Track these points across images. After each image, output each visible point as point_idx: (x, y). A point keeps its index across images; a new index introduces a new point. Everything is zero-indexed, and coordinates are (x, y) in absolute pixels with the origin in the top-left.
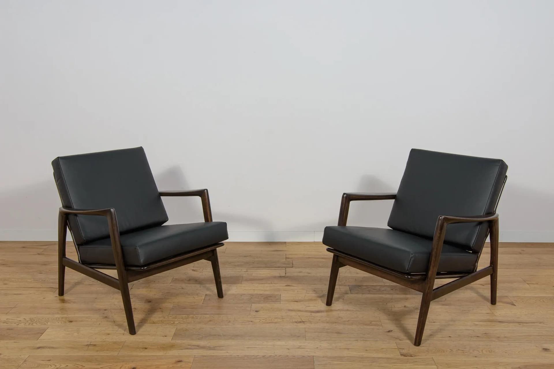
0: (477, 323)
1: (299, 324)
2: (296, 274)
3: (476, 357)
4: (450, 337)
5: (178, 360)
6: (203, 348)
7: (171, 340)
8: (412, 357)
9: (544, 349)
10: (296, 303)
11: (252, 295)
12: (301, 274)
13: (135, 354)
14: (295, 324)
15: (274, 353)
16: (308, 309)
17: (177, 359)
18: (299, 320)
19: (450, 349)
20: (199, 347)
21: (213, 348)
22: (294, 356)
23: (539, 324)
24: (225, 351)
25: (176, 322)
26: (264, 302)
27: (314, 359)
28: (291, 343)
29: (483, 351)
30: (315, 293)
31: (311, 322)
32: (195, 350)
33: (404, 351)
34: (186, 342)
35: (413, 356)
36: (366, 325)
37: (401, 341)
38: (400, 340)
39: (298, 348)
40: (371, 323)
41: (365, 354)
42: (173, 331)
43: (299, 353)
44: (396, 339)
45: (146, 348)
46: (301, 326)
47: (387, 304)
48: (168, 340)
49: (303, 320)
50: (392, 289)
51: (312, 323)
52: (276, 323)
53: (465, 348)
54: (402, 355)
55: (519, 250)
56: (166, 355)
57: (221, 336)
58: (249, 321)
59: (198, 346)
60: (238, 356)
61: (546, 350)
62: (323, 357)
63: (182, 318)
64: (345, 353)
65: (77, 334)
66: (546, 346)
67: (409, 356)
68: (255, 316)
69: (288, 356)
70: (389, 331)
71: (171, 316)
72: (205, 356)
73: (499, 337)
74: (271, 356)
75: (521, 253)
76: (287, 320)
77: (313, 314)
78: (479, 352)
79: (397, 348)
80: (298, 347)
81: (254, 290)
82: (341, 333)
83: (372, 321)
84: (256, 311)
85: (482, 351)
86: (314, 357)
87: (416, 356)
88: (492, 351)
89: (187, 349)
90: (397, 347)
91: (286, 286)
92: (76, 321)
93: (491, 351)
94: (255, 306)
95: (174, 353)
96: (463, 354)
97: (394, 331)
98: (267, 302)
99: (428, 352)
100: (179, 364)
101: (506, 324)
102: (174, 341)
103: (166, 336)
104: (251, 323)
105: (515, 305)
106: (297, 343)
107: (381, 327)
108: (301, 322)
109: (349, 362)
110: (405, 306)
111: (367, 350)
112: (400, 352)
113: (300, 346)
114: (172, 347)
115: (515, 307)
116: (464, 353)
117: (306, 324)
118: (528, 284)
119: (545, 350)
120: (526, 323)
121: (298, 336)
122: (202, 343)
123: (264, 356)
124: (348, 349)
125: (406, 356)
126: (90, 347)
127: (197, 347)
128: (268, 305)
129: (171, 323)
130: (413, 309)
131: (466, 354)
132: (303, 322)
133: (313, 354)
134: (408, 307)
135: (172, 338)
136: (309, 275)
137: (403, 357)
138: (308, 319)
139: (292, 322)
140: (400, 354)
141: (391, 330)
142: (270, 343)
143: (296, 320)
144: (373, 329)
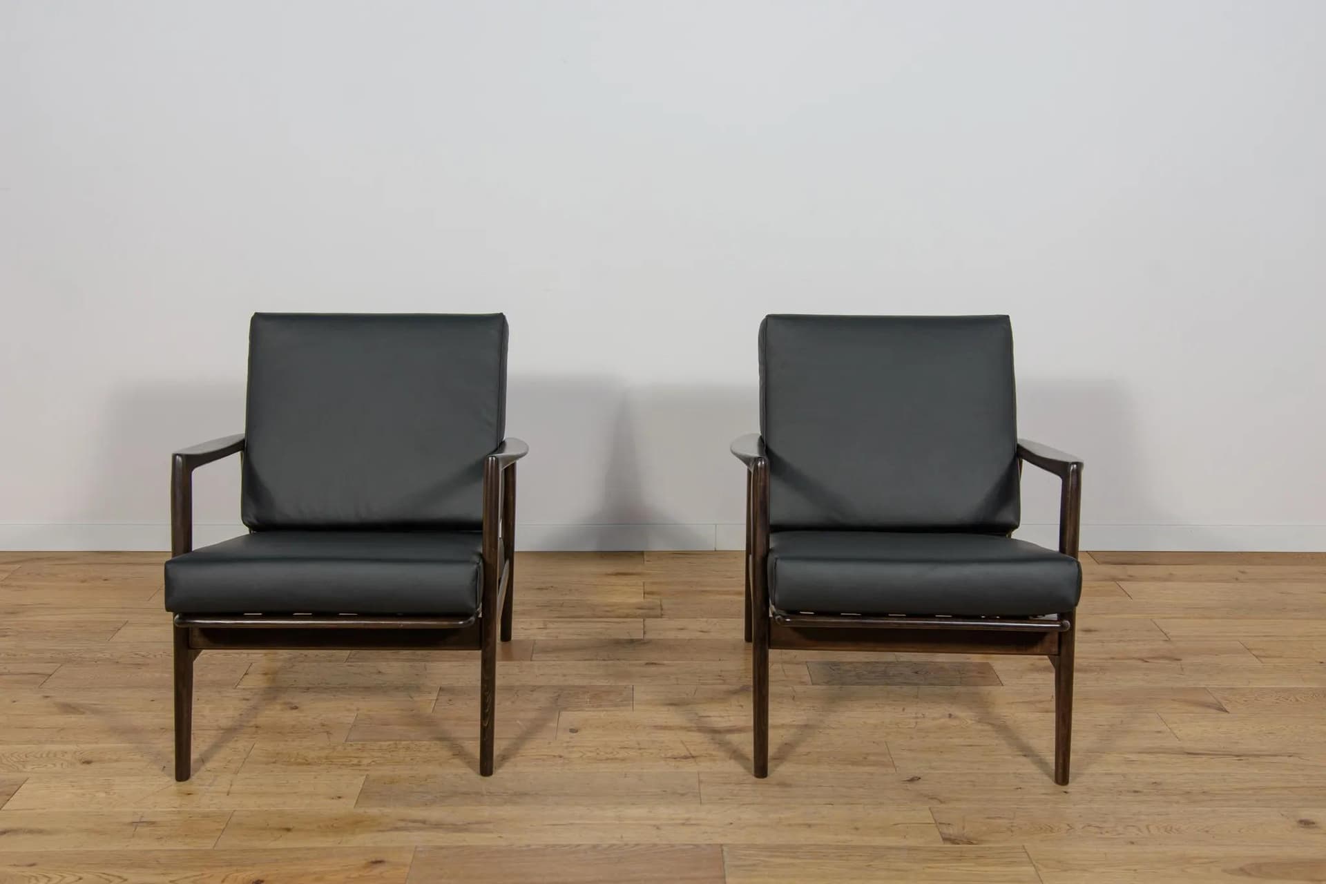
0: (1133, 757)
1: (683, 764)
2: (671, 635)
3: (1132, 843)
4: (1066, 792)
5: (374, 860)
6: (438, 826)
7: (355, 807)
8: (972, 843)
9: (1301, 821)
10: (672, 708)
11: (562, 688)
12: (683, 635)
13: (257, 844)
14: (673, 763)
15: (622, 837)
16: (707, 723)
17: (373, 857)
18: (684, 753)
19: (1068, 825)
20: (424, 824)
21: (464, 828)
22: (672, 846)
23: (1286, 759)
24: (493, 835)
25: (365, 762)
26: (590, 707)
27: (725, 854)
28: (664, 812)
29: (1151, 828)
30: (721, 681)
31: (710, 758)
32: (416, 833)
33: (951, 831)
34: (394, 811)
35: (975, 842)
36: (854, 763)
37: (942, 806)
38: (941, 802)
39: (683, 824)
40: (865, 758)
41: (855, 840)
42: (359, 782)
43: (683, 837)
44: (932, 799)
45: (288, 830)
46: (689, 768)
47: (904, 710)
48: (346, 807)
49: (694, 753)
50: (916, 673)
51: (714, 760)
52: (623, 760)
53: (1104, 822)
54: (945, 840)
55: (1233, 570)
56: (340, 845)
57: (482, 795)
58: (555, 756)
59: (424, 822)
60: (528, 846)
61: (1306, 824)
62: (749, 847)
63: (381, 749)
64: (803, 837)
65: (103, 795)
66: (1305, 814)
67: (964, 843)
68: (568, 742)
69: (655, 845)
70: (912, 780)
71: (351, 745)
72: (442, 848)
73: (1188, 793)
74: (612, 846)
75: (1237, 579)
76: (652, 754)
77: (717, 737)
78: (1140, 830)
79: (934, 822)
80: (681, 822)
81: (565, 675)
82: (789, 786)
83: (868, 754)
84: (572, 731)
85: (1147, 827)
86: (725, 849)
87: (982, 842)
88: (1171, 828)
89: (397, 829)
90: (935, 820)
91: (647, 664)
92: (101, 761)
93: (1169, 828)
94: (568, 717)
95: (364, 840)
96: (1100, 836)
97: (926, 780)
98: (600, 706)
99: (1012, 831)
100: (378, 870)
101: (1205, 758)
102: (361, 811)
103: (340, 797)
104: (560, 761)
105: (1227, 711)
106: (680, 812)
107: (891, 770)
108: (686, 758)
109: (814, 859)
110: (950, 716)
111: (857, 829)
112: (940, 833)
113: (688, 819)
114: (356, 824)
115: (1225, 715)
116: (1101, 833)
117: (701, 761)
118: (1257, 657)
119: (1305, 824)
120: (1258, 756)
121: (682, 795)
122: (436, 814)
123: (594, 847)
124: (809, 826)
125: (958, 844)
126: (141, 830)
127: (421, 825)
128: (602, 714)
129: (353, 763)
130: (970, 722)
131: (1107, 835)
132: (693, 757)
133: (720, 840)
134: (956, 718)
135: (357, 803)
136: (705, 636)
137: (949, 845)
138: (706, 750)
139: (666, 758)
140: (942, 837)
141: (916, 775)
142: (610, 813)
143: (675, 753)
144: (872, 774)
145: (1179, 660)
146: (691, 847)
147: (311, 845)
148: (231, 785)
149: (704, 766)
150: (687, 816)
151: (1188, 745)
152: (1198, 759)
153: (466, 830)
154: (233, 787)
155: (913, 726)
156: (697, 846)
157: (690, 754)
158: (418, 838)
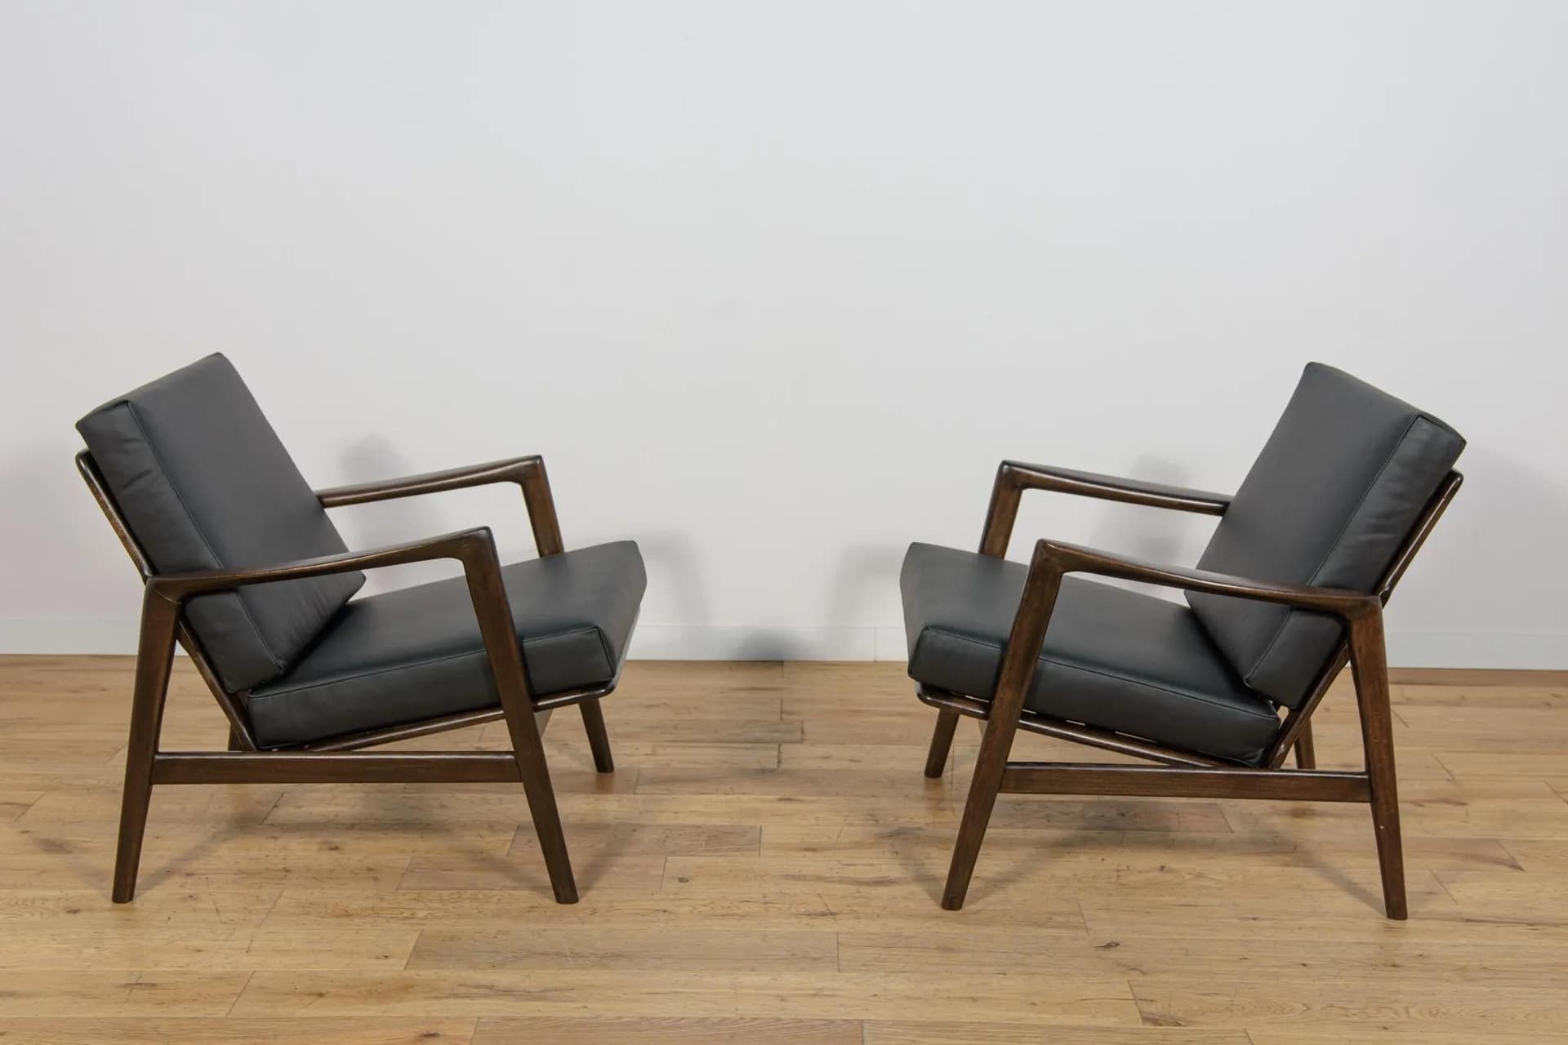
1: (818, 922)
2: (813, 764)
3: (1385, 1028)
4: (1304, 965)
5: (426, 1033)
6: (507, 992)
7: (405, 969)
8: (1180, 1025)
10: (808, 854)
11: (670, 828)
12: (831, 765)
13: (281, 1011)
14: (805, 920)
15: (737, 1010)
16: (852, 873)
17: (425, 1029)
18: (821, 909)
19: (1305, 1005)
20: (492, 991)
21: (542, 995)
22: (801, 1021)
24: (575, 1005)
25: (421, 914)
26: (705, 851)
27: (865, 1031)
28: (791, 980)
29: (1412, 1010)
30: (874, 822)
31: (857, 916)
32: (479, 1001)
33: (1153, 1009)
34: (452, 974)
35: (1182, 1023)
36: (1035, 925)
37: (1142, 978)
38: (1144, 973)
39: (814, 995)
40: (1050, 919)
41: (1032, 1017)
42: (412, 939)
43: (813, 1010)
44: (1132, 969)
45: (321, 995)
46: (826, 927)
47: (1103, 860)
48: (394, 969)
49: (833, 910)
50: (1123, 815)
51: (858, 918)
52: (743, 916)
53: (1351, 1002)
54: (1145, 1020)
55: (1541, 692)
56: (385, 1015)
57: (566, 957)
58: (658, 910)
59: (490, 988)
60: (619, 1018)
62: (895, 1024)
63: (441, 900)
64: (966, 1013)
65: (92, 951)
67: (1168, 1024)
68: (676, 894)
69: (779, 1020)
70: (1108, 946)
71: (403, 894)
72: (513, 1019)
73: (1463, 969)
74: (724, 1019)
75: (1549, 705)
76: (780, 909)
77: (865, 890)
78: (1396, 1013)
79: (1131, 997)
80: (812, 992)
81: (676, 813)
82: (953, 950)
83: (1053, 914)
84: (682, 880)
85: (1407, 1010)
86: (866, 1025)
87: (1190, 1023)
88: (1438, 1011)
89: (456, 996)
90: (1134, 996)
91: (781, 800)
92: (90, 909)
93: (1434, 1011)
94: (677, 863)
95: (414, 1008)
96: (1344, 1018)
97: (1125, 946)
98: (716, 851)
99: (1232, 1011)
101: (1488, 926)
102: (412, 973)
103: (386, 957)
104: (664, 916)
105: (1521, 869)
106: (811, 980)
107: (1083, 934)
108: (823, 914)
109: (974, 1040)
110: (1162, 868)
111: (1034, 1004)
112: (1140, 1012)
113: (821, 989)
114: (405, 989)
115: (1518, 873)
116: (1347, 1016)
117: (841, 919)
118: (1565, 802)
120: (1557, 925)
121: (815, 959)
122: (504, 978)
123: (702, 1021)
124: (974, 999)
125: (1161, 1025)
126: (138, 993)
127: (487, 991)
128: (720, 860)
129: (405, 915)
130: (1188, 877)
131: (1354, 1019)
132: (832, 914)
133: (858, 1015)
134: (1171, 871)
135: (407, 964)
136: (855, 766)
137: (1149, 1026)
138: (848, 905)
139: (798, 915)
140: (1141, 1016)
141: (1114, 941)
142: (724, 980)
143: (810, 909)
144: (1057, 938)
145: (1463, 804)
146: (824, 1022)
147: (347, 1014)
148: (252, 941)
149: (845, 925)
150: (821, 985)
151: (1467, 910)
152: (1479, 928)
153: (542, 998)
154: (253, 943)
155: (1113, 881)
156: (831, 1022)
157: (829, 910)
158: (482, 1007)
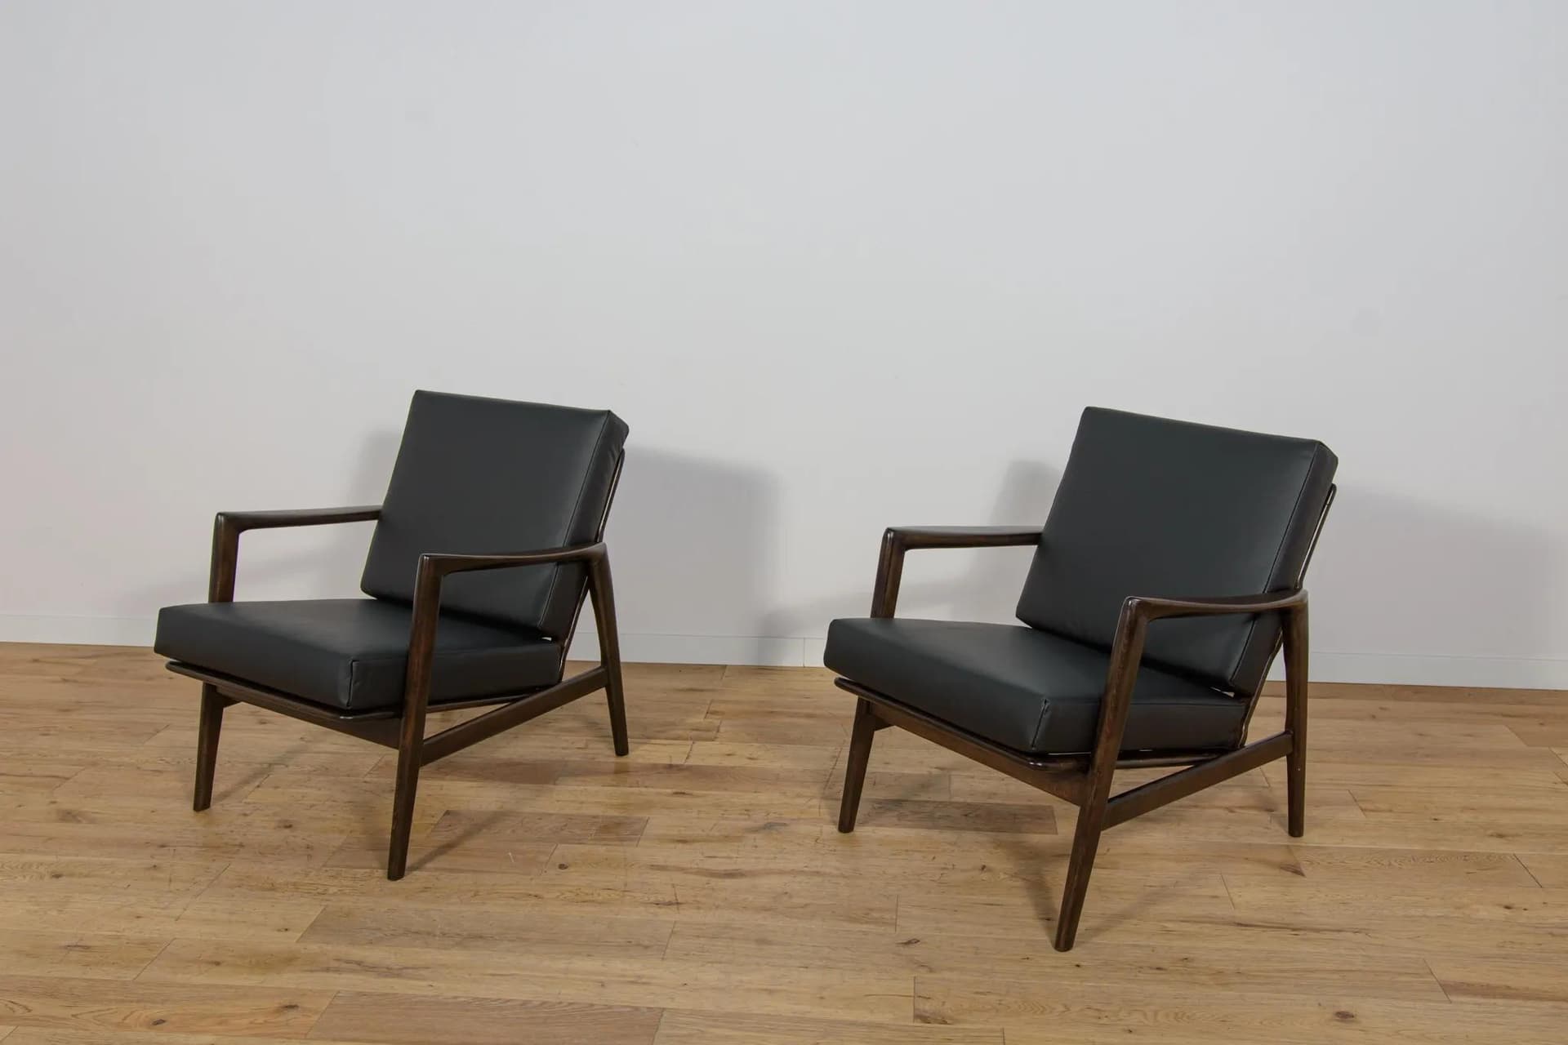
0: (1170, 926)
1: (661, 911)
2: (712, 762)
3: (1131, 1031)
4: (1078, 966)
5: (288, 1004)
7: (297, 942)
8: (945, 1023)
9: (1338, 1014)
10: (680, 845)
11: (570, 818)
12: (728, 762)
13: (180, 978)
14: (652, 909)
15: (559, 994)
16: (710, 865)
17: (286, 1001)
18: (669, 898)
19: (1065, 1006)
20: (362, 967)
21: (389, 972)
22: (610, 1007)
23: (1350, 935)
24: (424, 983)
25: (332, 890)
26: (595, 840)
27: (663, 1020)
28: (618, 966)
29: (1160, 1014)
30: (747, 817)
31: (698, 906)
32: (344, 975)
33: (927, 1007)
34: (341, 949)
35: (949, 1022)
36: (852, 920)
37: (930, 976)
38: (931, 970)
39: (633, 982)
40: (868, 914)
41: (815, 1011)
42: (314, 913)
43: (626, 997)
44: (922, 966)
45: (218, 964)
46: (668, 915)
47: (932, 858)
48: (288, 942)
49: (681, 900)
50: (966, 815)
51: (699, 908)
52: (602, 903)
53: (1108, 1004)
54: (917, 1017)
55: (1370, 705)
56: (263, 985)
57: (435, 936)
58: (530, 895)
59: (359, 963)
60: (455, 997)
61: (1344, 1016)
62: (692, 1014)
63: (354, 878)
64: (758, 1005)
65: (55, 913)
66: (1345, 1005)
67: (936, 1021)
68: (552, 880)
69: (592, 1005)
70: (909, 943)
71: (326, 871)
72: (365, 995)
73: (1220, 972)
74: (546, 1003)
75: (1374, 717)
76: (635, 897)
77: (714, 882)
78: (1145, 1015)
79: (913, 995)
80: (632, 979)
81: (582, 803)
82: (769, 943)
83: (871, 910)
84: (562, 867)
85: (1156, 1013)
86: (666, 1014)
87: (957, 1021)
88: (1184, 1014)
89: (328, 970)
90: (914, 992)
91: (676, 793)
92: (71, 875)
93: (1180, 1015)
94: (565, 851)
95: (288, 980)
96: (1094, 1020)
97: (925, 943)
98: (603, 840)
99: (997, 1010)
100: (291, 1014)
101: (1257, 930)
102: (300, 947)
103: (286, 930)
104: (534, 901)
105: (1301, 874)
106: (634, 967)
107: (891, 930)
108: (670, 904)
109: (758, 1032)
110: (984, 867)
111: (822, 998)
112: (914, 1009)
113: (640, 977)
114: (288, 961)
115: (1299, 878)
116: (1099, 1018)
117: (684, 909)
118: (1362, 810)
119: (1342, 1017)
120: (1317, 931)
121: (646, 947)
122: (373, 955)
123: (524, 1004)
124: (771, 992)
125: (929, 1023)
126: (75, 955)
127: (358, 968)
128: (602, 849)
129: (319, 891)
130: (1002, 876)
131: (1104, 1021)
132: (678, 903)
133: (664, 1004)
134: (990, 870)
135: (302, 936)
136: (751, 764)
137: (918, 1024)
138: (695, 896)
139: (645, 904)
140: (915, 1013)
141: (915, 937)
142: (561, 964)
143: (660, 898)
144: (865, 933)
145: (1271, 811)
146: (628, 1009)
147: (230, 983)
148: (185, 910)
149: (687, 915)
150: (641, 972)
151: (1242, 915)
152: (1248, 932)
153: (399, 976)
154: (185, 912)
155: (936, 879)
156: (637, 1009)
157: (677, 900)
158: (347, 982)
